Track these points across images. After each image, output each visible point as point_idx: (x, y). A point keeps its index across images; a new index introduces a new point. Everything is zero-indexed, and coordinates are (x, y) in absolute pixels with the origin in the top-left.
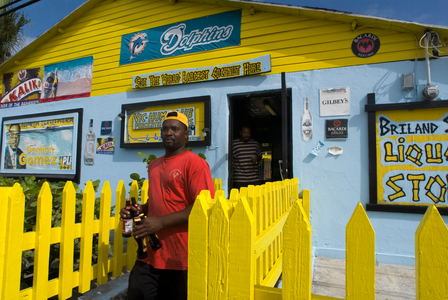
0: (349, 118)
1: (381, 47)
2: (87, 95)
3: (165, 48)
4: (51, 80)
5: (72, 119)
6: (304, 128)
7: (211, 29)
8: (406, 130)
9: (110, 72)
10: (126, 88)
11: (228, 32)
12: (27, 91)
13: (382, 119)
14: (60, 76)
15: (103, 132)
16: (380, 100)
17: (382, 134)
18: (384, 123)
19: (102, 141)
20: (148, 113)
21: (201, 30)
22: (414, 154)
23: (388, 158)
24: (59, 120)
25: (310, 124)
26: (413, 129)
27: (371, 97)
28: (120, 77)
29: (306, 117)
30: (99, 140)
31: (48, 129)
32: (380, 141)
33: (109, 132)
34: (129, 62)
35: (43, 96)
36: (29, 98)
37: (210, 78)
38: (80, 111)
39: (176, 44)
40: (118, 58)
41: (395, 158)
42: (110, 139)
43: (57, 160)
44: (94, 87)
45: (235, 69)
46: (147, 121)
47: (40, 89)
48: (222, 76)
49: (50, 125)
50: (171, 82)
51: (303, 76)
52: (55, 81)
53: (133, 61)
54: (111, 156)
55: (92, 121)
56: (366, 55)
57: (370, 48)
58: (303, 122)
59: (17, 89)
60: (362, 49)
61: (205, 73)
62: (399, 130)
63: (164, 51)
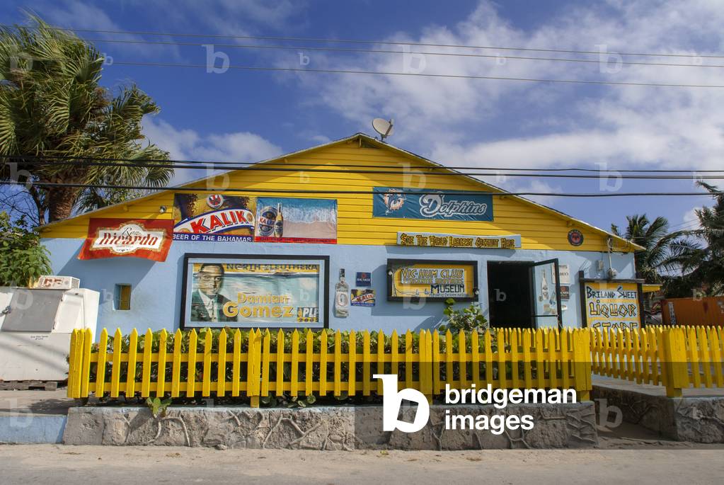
0: (569, 286)
1: (584, 241)
2: (334, 241)
3: (425, 210)
4: (271, 215)
5: (316, 267)
6: (543, 290)
7: (468, 203)
8: (600, 296)
9: (362, 221)
10: (382, 242)
11: (483, 208)
12: (227, 222)
13: (588, 287)
14: (286, 214)
15: (359, 284)
16: (587, 276)
17: (588, 297)
18: (589, 290)
19: (359, 293)
20: (418, 270)
21: (459, 202)
22: (605, 310)
23: (592, 313)
24: (294, 266)
25: (547, 289)
26: (603, 295)
27: (581, 273)
28: (375, 229)
29: (544, 284)
30: (354, 292)
31: (278, 275)
32: (588, 301)
33: (368, 284)
34: (385, 216)
35: (258, 233)
36: (233, 232)
37: (474, 246)
38: (327, 259)
39: (437, 209)
40: (371, 209)
41: (595, 313)
42: (368, 291)
43: (295, 312)
44: (340, 234)
45: (494, 242)
46: (417, 277)
47: (253, 223)
48: (485, 245)
49: (280, 271)
50: (438, 243)
51: (541, 253)
52: (278, 219)
53: (390, 216)
54: (370, 308)
55: (343, 271)
56: (576, 245)
57: (578, 241)
58: (543, 286)
59: (208, 218)
60: (574, 240)
61: (469, 241)
62: (597, 295)
63: (423, 212)
